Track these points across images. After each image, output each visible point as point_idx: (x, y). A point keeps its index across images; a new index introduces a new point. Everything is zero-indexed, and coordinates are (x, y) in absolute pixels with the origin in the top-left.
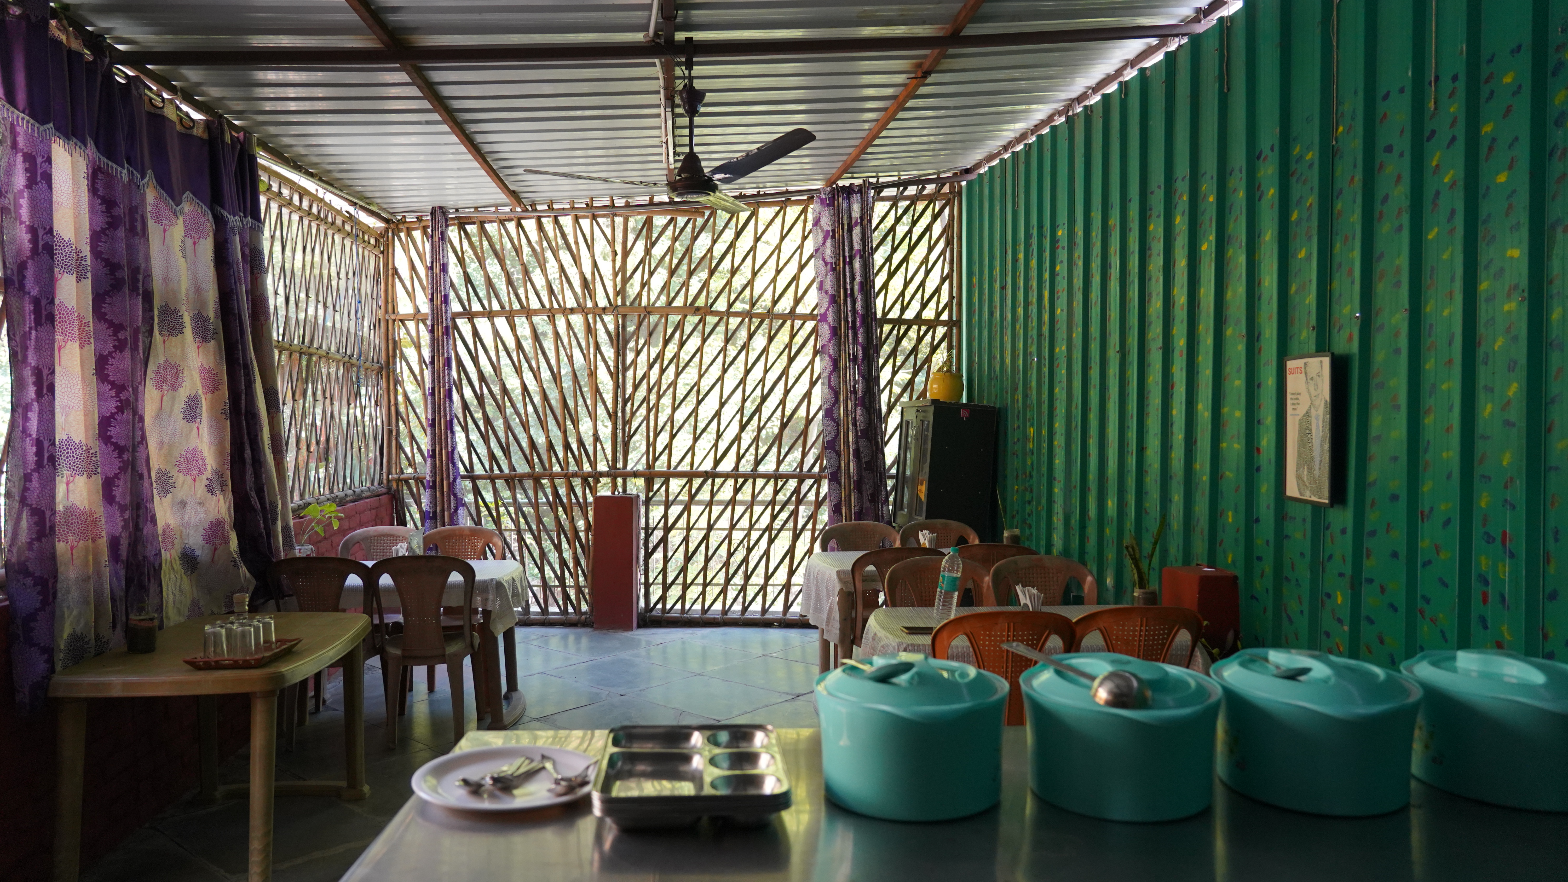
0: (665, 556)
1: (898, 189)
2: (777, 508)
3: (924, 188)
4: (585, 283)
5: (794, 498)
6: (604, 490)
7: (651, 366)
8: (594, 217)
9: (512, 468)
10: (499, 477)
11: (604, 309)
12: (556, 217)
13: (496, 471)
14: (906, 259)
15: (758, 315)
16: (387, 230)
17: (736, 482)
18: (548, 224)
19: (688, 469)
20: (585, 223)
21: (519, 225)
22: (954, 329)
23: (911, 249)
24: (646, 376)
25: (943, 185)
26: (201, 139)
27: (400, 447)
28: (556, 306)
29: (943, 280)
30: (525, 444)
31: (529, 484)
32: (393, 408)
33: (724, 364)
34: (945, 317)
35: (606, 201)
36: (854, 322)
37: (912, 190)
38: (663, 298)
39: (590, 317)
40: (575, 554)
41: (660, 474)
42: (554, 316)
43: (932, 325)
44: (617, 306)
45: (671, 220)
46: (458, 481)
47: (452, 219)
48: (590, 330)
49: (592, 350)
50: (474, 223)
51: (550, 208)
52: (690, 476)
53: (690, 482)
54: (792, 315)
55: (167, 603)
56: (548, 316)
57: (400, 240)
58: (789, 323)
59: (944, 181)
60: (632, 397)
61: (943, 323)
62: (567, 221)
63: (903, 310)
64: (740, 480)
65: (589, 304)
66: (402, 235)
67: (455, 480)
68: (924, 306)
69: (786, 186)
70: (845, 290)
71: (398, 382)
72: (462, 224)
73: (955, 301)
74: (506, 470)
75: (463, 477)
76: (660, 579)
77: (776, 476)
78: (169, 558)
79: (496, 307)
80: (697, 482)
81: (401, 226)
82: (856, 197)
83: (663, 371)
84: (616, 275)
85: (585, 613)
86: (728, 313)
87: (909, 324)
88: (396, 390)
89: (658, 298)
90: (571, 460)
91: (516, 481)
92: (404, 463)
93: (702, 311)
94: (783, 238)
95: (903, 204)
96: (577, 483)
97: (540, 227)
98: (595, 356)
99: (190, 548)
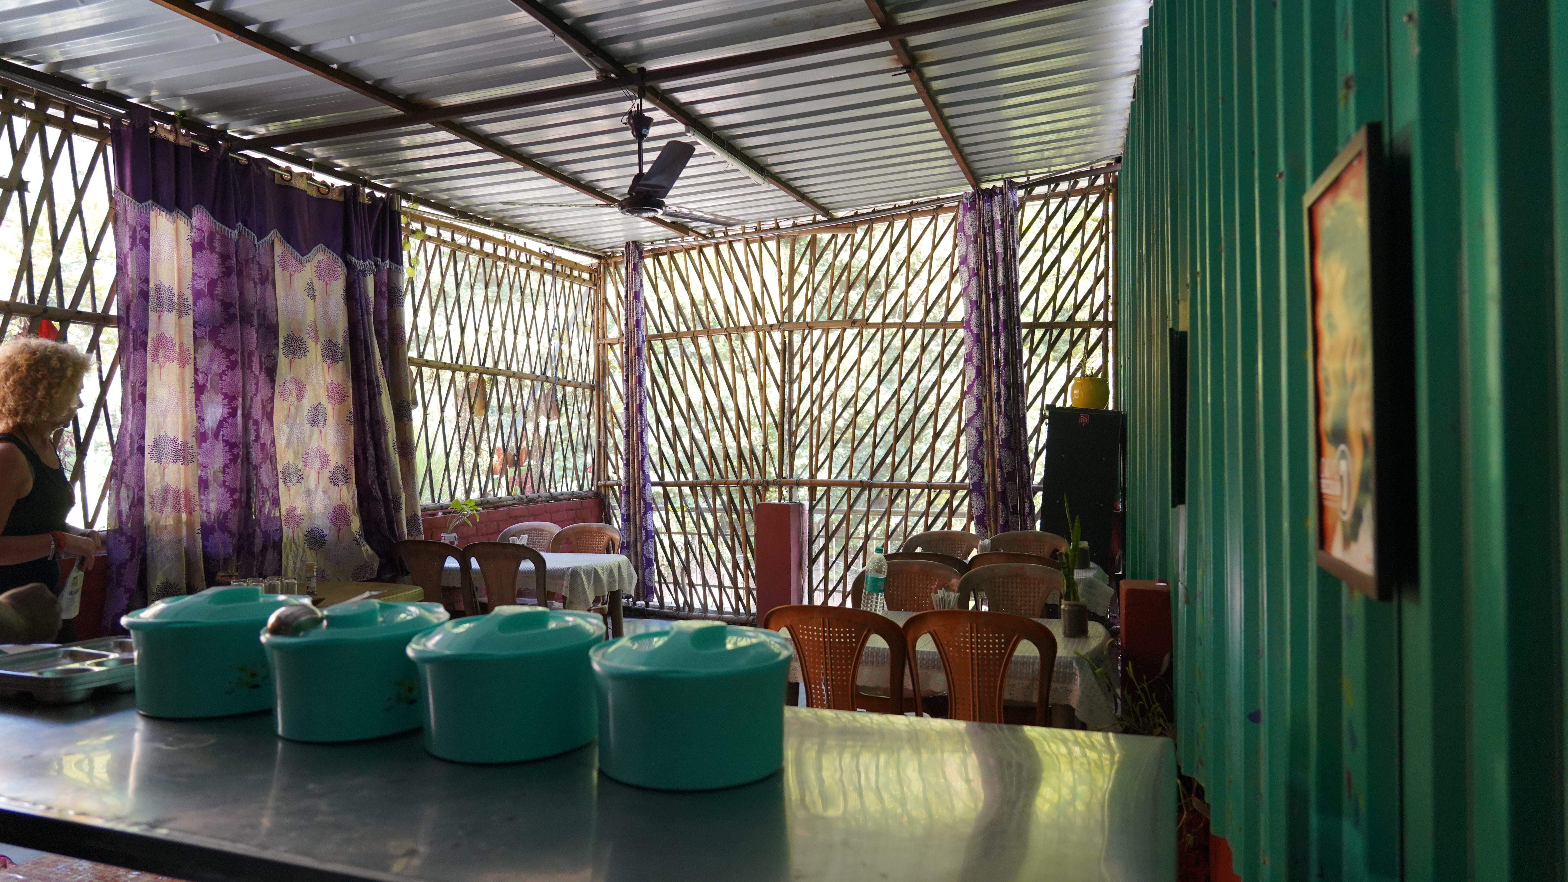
0: (826, 563)
1: (1049, 187)
2: (930, 520)
3: (1076, 183)
4: (756, 303)
5: (947, 510)
6: (772, 496)
7: (814, 380)
8: (762, 240)
9: (696, 476)
10: (684, 484)
11: (771, 326)
12: (730, 243)
13: (682, 478)
14: (1057, 260)
15: (911, 325)
16: (599, 264)
17: (891, 491)
18: (724, 248)
19: (846, 478)
20: (755, 246)
21: (701, 251)
22: (1110, 329)
23: (1063, 249)
24: (809, 389)
25: (1097, 177)
26: (337, 202)
27: (607, 457)
28: (732, 325)
29: (1097, 280)
30: (706, 453)
31: (709, 491)
32: (602, 422)
33: (879, 376)
34: (1100, 317)
35: (771, 224)
36: (996, 327)
37: (1064, 186)
38: (825, 314)
39: (761, 334)
40: (746, 558)
41: (822, 483)
42: (730, 334)
43: (1086, 327)
44: (783, 323)
45: (833, 236)
46: (647, 487)
47: (648, 251)
48: (760, 345)
49: (762, 365)
50: (665, 254)
51: (726, 235)
52: (849, 485)
53: (848, 492)
54: (944, 323)
55: (286, 569)
56: (726, 335)
57: (610, 273)
58: (941, 331)
59: (1097, 173)
60: (797, 410)
61: (1099, 325)
62: (739, 247)
63: (1055, 314)
64: (895, 492)
65: (760, 322)
66: (612, 269)
67: (644, 486)
68: (1077, 308)
69: (938, 194)
70: (988, 295)
71: (606, 399)
72: (656, 254)
73: (1110, 301)
74: (690, 476)
75: (654, 484)
76: (822, 586)
77: (929, 486)
78: (291, 534)
79: (683, 328)
80: (855, 492)
81: (609, 261)
82: (997, 199)
83: (824, 384)
84: (782, 294)
85: (753, 614)
86: (883, 325)
87: (1062, 327)
88: (605, 406)
89: (821, 313)
90: (744, 469)
91: (699, 488)
92: (611, 470)
93: (858, 324)
94: (934, 247)
95: (1054, 203)
96: (748, 489)
97: (718, 252)
98: (765, 371)
99: (318, 528)
